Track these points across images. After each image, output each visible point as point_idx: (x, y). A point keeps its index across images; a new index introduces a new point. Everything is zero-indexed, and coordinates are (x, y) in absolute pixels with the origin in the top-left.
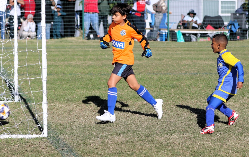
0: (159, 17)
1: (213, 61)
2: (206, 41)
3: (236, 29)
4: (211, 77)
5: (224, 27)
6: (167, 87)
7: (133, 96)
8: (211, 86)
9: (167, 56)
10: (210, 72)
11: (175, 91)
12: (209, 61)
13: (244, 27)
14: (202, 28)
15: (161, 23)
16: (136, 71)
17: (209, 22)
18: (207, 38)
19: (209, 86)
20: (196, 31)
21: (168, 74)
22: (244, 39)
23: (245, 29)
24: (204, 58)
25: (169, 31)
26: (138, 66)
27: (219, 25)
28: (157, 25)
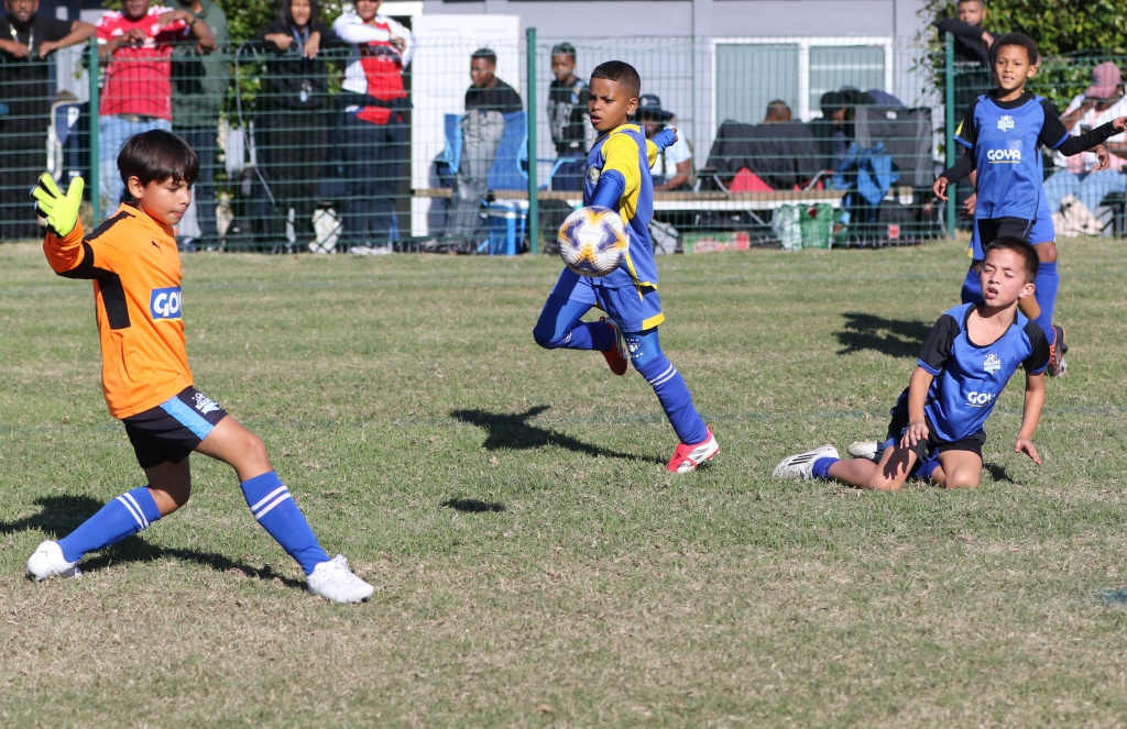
0: (484, 130)
1: (747, 352)
2: (728, 251)
3: (881, 191)
9: (512, 331)
10: (724, 407)
12: (727, 353)
16: (341, 407)
18: (735, 234)
22: (922, 240)
24: (700, 338)
25: (535, 204)
26: (355, 383)
27: (796, 170)
28: (474, 174)
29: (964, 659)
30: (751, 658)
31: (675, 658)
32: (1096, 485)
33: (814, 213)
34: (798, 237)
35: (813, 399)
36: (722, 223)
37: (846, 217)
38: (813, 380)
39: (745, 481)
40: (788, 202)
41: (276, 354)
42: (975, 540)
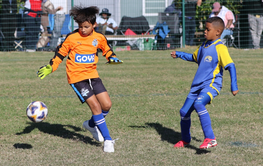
0: (60, 19)
1: (132, 78)
2: (125, 51)
3: (165, 35)
4: (127, 100)
5: (149, 31)
6: (67, 114)
7: (19, 127)
8: (126, 113)
10: (127, 93)
11: (77, 120)
12: (127, 78)
13: (177, 31)
14: (119, 34)
15: (63, 27)
16: (25, 93)
17: (128, 24)
18: (126, 47)
19: (124, 113)
20: (111, 37)
21: (69, 97)
22: (176, 48)
23: (177, 34)
24: (119, 74)
26: (28, 86)
27: (142, 29)
28: (57, 30)
29: (195, 160)
30: (138, 160)
31: (118, 160)
32: (227, 114)
33: (147, 41)
34: (143, 47)
35: (150, 91)
36: (123, 43)
37: (156, 42)
38: (150, 86)
39: (133, 113)
40: (141, 38)
41: (7, 79)
42: (196, 129)
